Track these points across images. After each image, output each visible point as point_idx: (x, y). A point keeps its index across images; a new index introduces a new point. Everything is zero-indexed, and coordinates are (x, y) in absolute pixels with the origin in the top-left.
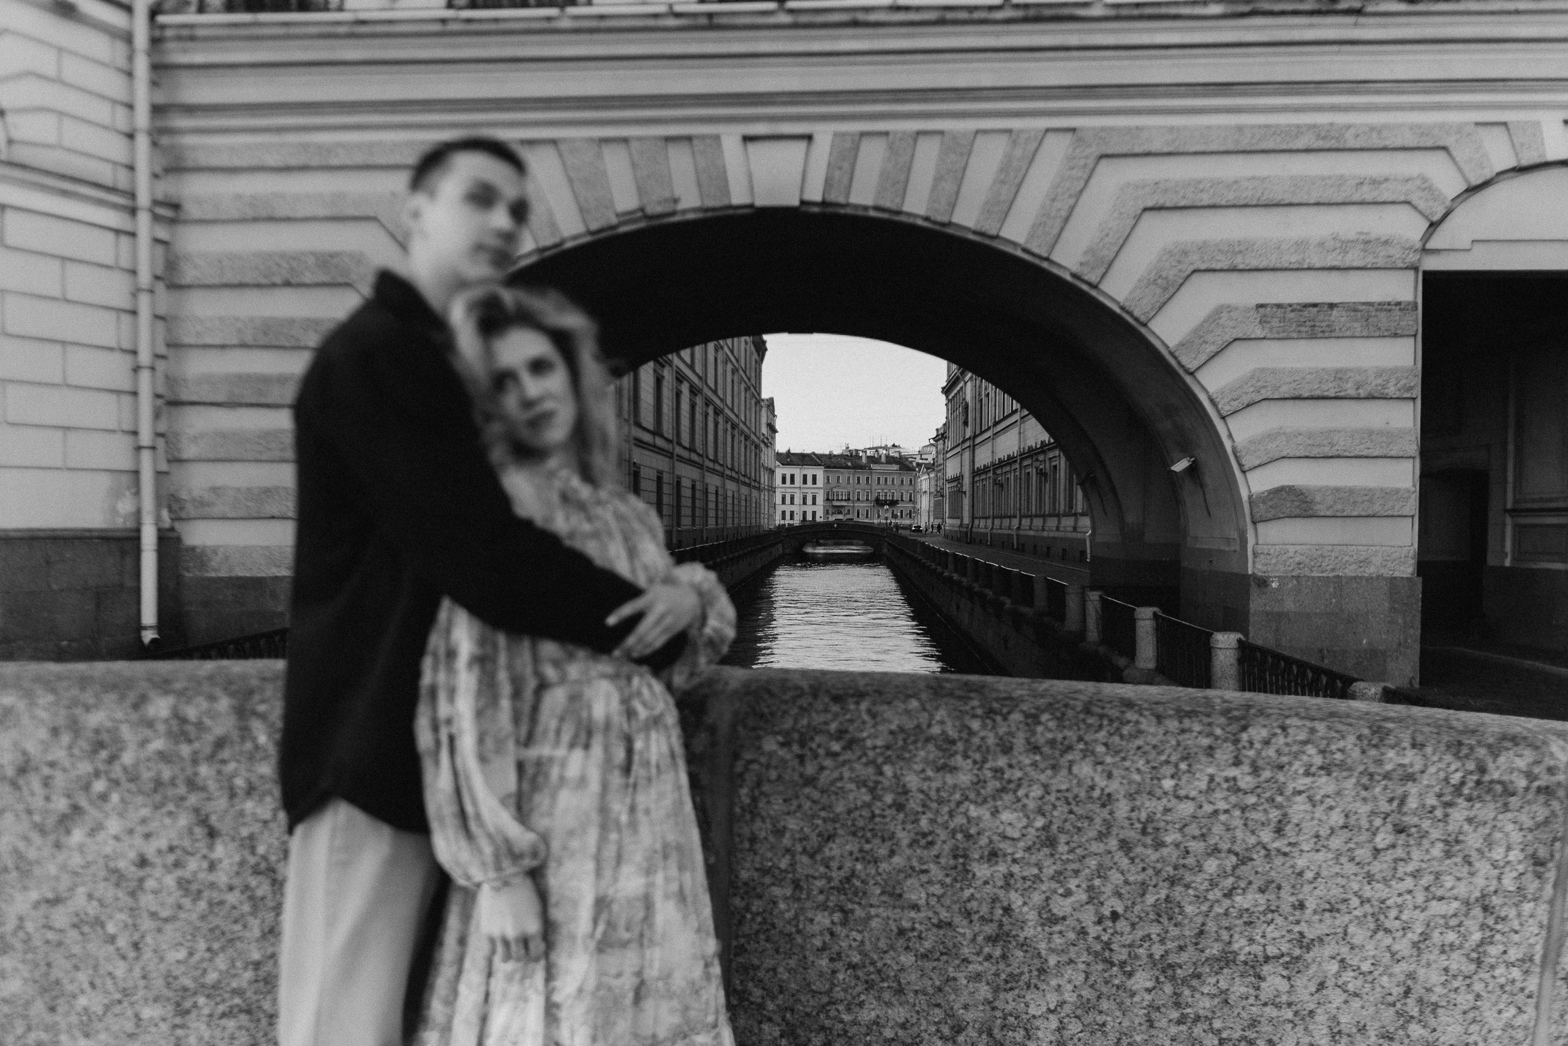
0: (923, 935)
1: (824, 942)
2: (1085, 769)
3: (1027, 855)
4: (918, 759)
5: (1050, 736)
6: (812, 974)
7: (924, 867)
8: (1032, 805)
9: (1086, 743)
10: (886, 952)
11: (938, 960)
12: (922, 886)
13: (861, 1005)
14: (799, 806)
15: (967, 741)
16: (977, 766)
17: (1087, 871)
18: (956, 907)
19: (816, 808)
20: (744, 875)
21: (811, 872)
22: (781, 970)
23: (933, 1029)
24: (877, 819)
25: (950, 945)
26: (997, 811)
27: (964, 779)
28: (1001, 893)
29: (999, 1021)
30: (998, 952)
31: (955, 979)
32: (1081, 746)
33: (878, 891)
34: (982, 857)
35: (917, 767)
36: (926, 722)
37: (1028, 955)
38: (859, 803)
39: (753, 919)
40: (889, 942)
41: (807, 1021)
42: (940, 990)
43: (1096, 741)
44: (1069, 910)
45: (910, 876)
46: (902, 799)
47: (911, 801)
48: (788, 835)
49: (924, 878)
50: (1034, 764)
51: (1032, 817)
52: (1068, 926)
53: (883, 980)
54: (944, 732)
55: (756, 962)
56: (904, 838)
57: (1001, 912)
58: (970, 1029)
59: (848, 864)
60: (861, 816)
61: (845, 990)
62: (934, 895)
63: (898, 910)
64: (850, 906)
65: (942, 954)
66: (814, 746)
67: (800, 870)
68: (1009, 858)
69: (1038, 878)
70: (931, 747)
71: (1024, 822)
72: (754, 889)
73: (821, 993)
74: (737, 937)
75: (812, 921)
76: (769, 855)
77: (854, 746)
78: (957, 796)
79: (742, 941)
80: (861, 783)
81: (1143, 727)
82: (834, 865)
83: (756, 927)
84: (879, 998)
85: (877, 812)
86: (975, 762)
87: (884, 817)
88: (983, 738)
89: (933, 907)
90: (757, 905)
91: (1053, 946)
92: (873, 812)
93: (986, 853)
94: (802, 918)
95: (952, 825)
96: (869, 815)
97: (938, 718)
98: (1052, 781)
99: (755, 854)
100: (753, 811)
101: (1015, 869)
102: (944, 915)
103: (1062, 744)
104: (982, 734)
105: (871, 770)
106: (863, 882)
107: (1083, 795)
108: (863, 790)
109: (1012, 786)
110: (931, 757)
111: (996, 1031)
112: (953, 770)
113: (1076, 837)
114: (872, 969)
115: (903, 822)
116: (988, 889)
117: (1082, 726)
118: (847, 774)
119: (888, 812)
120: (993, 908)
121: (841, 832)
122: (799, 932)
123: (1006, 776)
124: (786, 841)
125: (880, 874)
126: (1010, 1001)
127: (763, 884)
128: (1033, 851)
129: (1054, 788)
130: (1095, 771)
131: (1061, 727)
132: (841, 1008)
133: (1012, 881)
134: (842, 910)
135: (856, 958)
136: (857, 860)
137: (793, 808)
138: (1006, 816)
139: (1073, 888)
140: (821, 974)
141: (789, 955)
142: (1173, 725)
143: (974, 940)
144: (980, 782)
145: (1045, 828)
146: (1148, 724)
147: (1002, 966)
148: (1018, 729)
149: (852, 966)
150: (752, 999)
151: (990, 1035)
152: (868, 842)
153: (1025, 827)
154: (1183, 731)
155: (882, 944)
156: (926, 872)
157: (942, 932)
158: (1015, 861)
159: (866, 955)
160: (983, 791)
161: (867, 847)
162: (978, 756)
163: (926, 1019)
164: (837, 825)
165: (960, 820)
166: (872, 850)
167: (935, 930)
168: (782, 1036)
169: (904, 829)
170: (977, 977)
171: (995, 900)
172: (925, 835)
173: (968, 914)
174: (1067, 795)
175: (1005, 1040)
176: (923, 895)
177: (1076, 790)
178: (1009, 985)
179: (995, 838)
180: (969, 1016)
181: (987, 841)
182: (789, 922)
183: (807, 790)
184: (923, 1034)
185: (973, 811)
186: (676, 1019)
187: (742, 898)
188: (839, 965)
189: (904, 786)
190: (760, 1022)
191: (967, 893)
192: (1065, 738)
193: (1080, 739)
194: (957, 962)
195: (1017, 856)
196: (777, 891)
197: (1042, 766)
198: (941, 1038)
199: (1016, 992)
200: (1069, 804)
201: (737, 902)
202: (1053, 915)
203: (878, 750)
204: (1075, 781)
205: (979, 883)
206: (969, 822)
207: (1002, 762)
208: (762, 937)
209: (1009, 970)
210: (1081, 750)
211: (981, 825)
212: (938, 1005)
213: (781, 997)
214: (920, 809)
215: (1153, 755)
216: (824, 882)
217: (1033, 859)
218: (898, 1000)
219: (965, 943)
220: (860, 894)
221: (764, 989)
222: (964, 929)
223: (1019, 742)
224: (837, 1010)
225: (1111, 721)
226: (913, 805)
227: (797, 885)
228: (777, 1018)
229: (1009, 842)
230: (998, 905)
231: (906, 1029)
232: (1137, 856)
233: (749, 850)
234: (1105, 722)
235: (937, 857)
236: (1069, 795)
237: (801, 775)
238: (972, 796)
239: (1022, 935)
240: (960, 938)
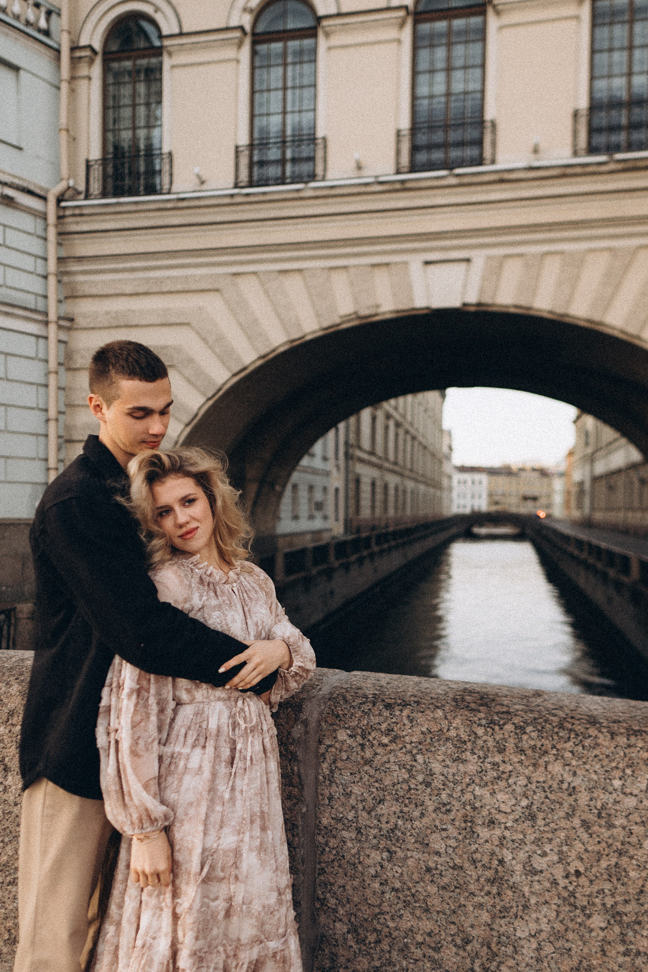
0: (443, 873)
1: (376, 871)
2: (556, 768)
3: (515, 825)
4: (440, 753)
5: (532, 743)
6: (368, 893)
7: (444, 827)
8: (519, 790)
9: (558, 750)
10: (418, 882)
11: (453, 891)
12: (442, 839)
13: (401, 916)
14: (361, 778)
15: (474, 742)
16: (481, 760)
17: (558, 840)
18: (465, 856)
19: (372, 780)
20: (325, 821)
21: (368, 823)
22: (348, 887)
23: (450, 939)
24: (412, 791)
25: (462, 882)
26: (495, 793)
27: (472, 768)
28: (497, 850)
29: (495, 939)
30: (494, 890)
31: (465, 906)
32: (554, 751)
33: (413, 841)
34: (483, 824)
35: (440, 758)
36: (447, 727)
37: (516, 895)
38: (401, 780)
39: (330, 852)
40: (420, 876)
41: (365, 925)
42: (454, 912)
43: (564, 749)
44: (545, 866)
45: (434, 832)
46: (429, 779)
47: (435, 781)
48: (353, 797)
49: (444, 834)
50: (521, 762)
51: (519, 798)
52: (544, 877)
53: (416, 902)
54: (457, 735)
55: (332, 880)
56: (430, 805)
57: (496, 862)
58: (475, 941)
59: (393, 820)
60: (401, 788)
61: (391, 906)
62: (450, 846)
63: (426, 855)
64: (394, 849)
65: (456, 887)
66: (371, 739)
67: (361, 822)
68: (503, 826)
69: (523, 842)
70: (449, 745)
71: (513, 801)
72: (331, 831)
73: (374, 906)
74: (320, 863)
75: (368, 856)
76: (341, 809)
77: (398, 741)
78: (467, 780)
79: (324, 865)
80: (402, 766)
81: (600, 741)
82: (384, 820)
83: (332, 857)
84: (412, 914)
85: (413, 786)
86: (479, 757)
87: (417, 790)
88: (485, 741)
89: (450, 854)
90: (333, 842)
91: (533, 890)
92: (409, 786)
93: (487, 821)
94: (362, 854)
95: (463, 800)
96: (407, 788)
97: (454, 725)
98: (533, 775)
99: (332, 808)
100: (331, 780)
101: (507, 833)
102: (458, 861)
103: (540, 749)
104: (485, 738)
105: (408, 757)
106: (402, 833)
107: (555, 786)
108: (404, 770)
109: (504, 776)
110: (449, 751)
111: (493, 945)
112: (464, 761)
113: (550, 815)
114: (409, 893)
115: (430, 795)
116: (488, 846)
117: (555, 737)
118: (392, 759)
119: (419, 787)
120: (491, 859)
121: (388, 798)
122: (360, 863)
123: (500, 769)
124: (352, 801)
125: (414, 829)
126: (503, 925)
127: (337, 829)
128: (519, 822)
129: (534, 780)
130: (564, 770)
131: (540, 737)
132: (387, 917)
133: (505, 842)
134: (389, 851)
135: (398, 885)
136: (399, 817)
137: (356, 780)
138: (500, 796)
139: (548, 851)
140: (374, 893)
141: (353, 878)
142: (622, 740)
143: (478, 880)
144: (482, 772)
145: (529, 807)
146: (604, 740)
147: (497, 900)
148: (510, 737)
149: (396, 890)
150: (329, 905)
151: (489, 948)
152: (406, 806)
153: (514, 805)
154: (629, 746)
155: (416, 877)
156: (445, 830)
157: (456, 872)
158: (506, 828)
159: (404, 883)
160: (484, 778)
161: (406, 809)
162: (481, 754)
163: (445, 931)
164: (386, 793)
165: (468, 796)
166: (409, 812)
167: (451, 871)
168: (348, 932)
169: (430, 800)
170: (481, 906)
171: (493, 854)
172: (445, 805)
173: (474, 862)
174: (543, 785)
175: (499, 952)
176: (443, 846)
177: (550, 783)
178: (503, 914)
179: (493, 811)
180: (474, 933)
181: (487, 813)
182: (354, 856)
183: (366, 768)
184: (442, 942)
185: (478, 791)
186: (254, 932)
187: (323, 837)
188: (387, 889)
189: (431, 770)
190: (334, 922)
191: (473, 847)
192: (542, 745)
193: (554, 747)
194: (466, 894)
195: (508, 825)
196: (345, 834)
197: (526, 763)
198: (455, 946)
199: (508, 919)
200: (545, 791)
201: (320, 838)
202: (534, 868)
203: (413, 744)
204: (550, 776)
205: (482, 841)
206: (475, 798)
207: (498, 758)
208: (336, 864)
209: (502, 903)
210: (554, 755)
211: (483, 801)
212: (453, 923)
213: (348, 906)
214: (442, 787)
215: (606, 762)
216: (376, 831)
217: (520, 828)
218: (426, 916)
219: (472, 882)
220: (401, 841)
221: (337, 899)
222: (472, 872)
223: (510, 745)
224: (385, 919)
225: (577, 735)
226: (437, 783)
227: (359, 831)
228: (345, 920)
229: (503, 815)
230: (495, 857)
231: (431, 936)
232: (594, 833)
233: (329, 805)
234: (573, 736)
235: (453, 820)
236: (546, 786)
237: (363, 758)
238: (477, 781)
239: (512, 880)
240: (468, 878)
